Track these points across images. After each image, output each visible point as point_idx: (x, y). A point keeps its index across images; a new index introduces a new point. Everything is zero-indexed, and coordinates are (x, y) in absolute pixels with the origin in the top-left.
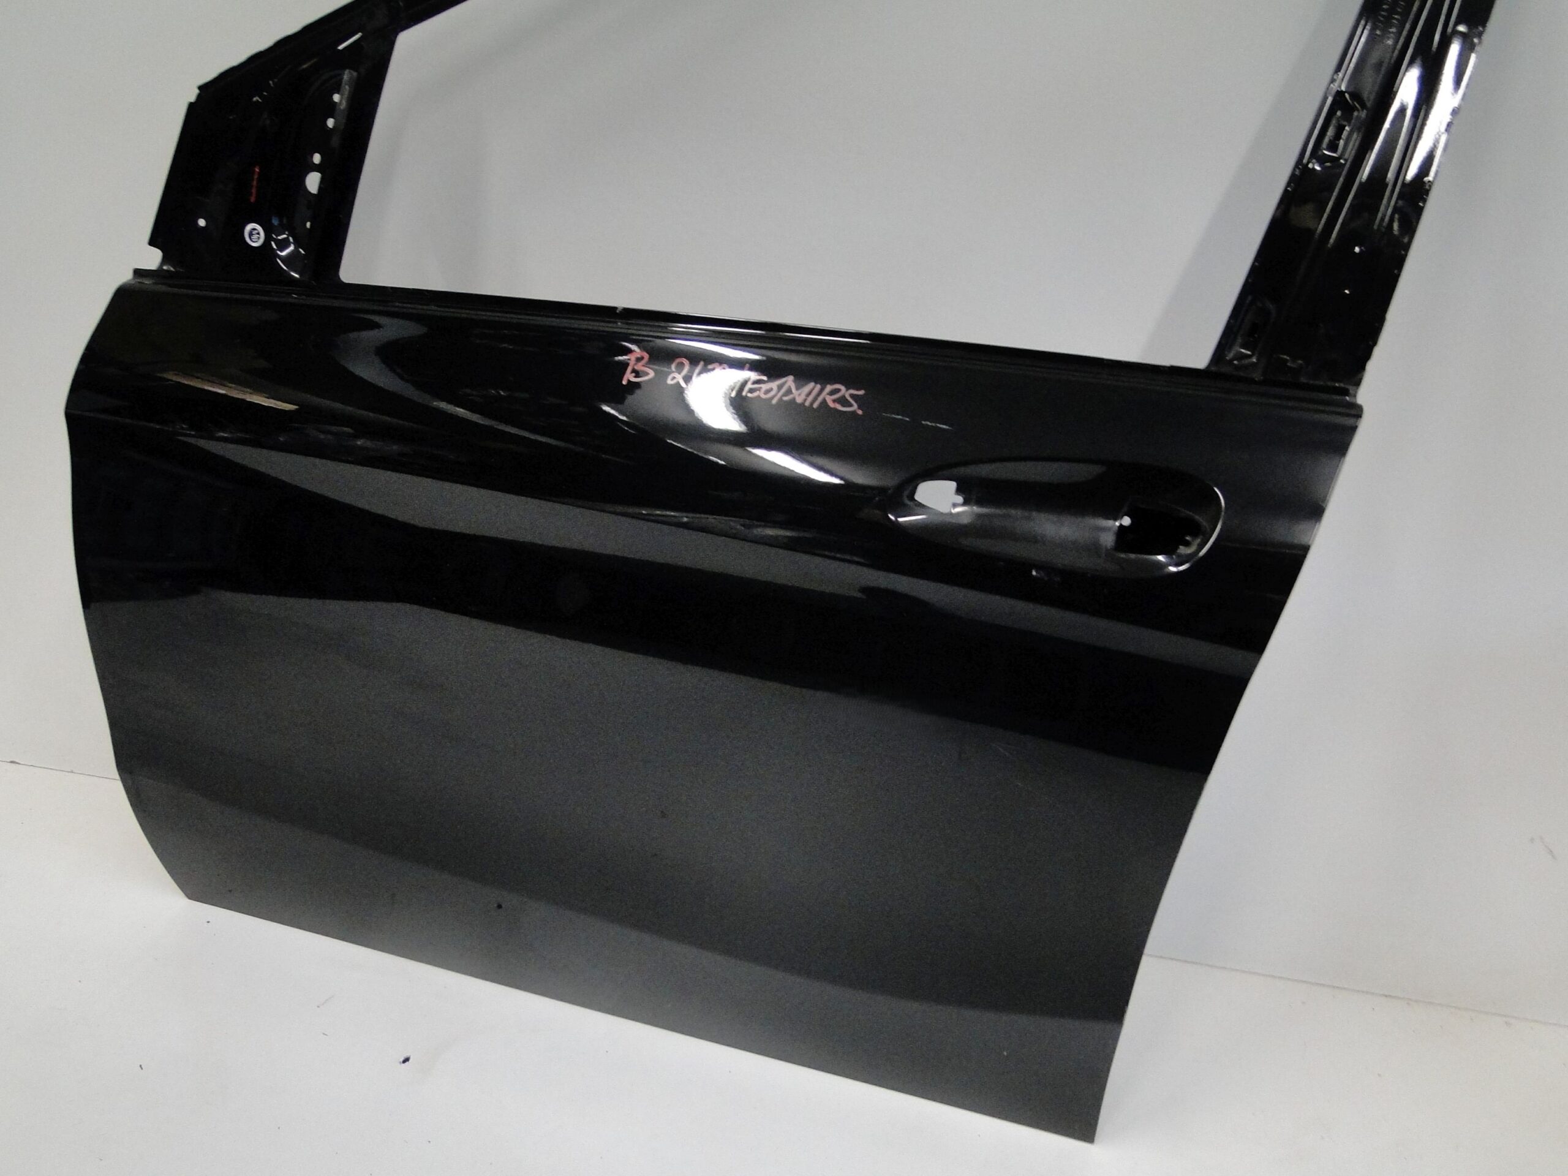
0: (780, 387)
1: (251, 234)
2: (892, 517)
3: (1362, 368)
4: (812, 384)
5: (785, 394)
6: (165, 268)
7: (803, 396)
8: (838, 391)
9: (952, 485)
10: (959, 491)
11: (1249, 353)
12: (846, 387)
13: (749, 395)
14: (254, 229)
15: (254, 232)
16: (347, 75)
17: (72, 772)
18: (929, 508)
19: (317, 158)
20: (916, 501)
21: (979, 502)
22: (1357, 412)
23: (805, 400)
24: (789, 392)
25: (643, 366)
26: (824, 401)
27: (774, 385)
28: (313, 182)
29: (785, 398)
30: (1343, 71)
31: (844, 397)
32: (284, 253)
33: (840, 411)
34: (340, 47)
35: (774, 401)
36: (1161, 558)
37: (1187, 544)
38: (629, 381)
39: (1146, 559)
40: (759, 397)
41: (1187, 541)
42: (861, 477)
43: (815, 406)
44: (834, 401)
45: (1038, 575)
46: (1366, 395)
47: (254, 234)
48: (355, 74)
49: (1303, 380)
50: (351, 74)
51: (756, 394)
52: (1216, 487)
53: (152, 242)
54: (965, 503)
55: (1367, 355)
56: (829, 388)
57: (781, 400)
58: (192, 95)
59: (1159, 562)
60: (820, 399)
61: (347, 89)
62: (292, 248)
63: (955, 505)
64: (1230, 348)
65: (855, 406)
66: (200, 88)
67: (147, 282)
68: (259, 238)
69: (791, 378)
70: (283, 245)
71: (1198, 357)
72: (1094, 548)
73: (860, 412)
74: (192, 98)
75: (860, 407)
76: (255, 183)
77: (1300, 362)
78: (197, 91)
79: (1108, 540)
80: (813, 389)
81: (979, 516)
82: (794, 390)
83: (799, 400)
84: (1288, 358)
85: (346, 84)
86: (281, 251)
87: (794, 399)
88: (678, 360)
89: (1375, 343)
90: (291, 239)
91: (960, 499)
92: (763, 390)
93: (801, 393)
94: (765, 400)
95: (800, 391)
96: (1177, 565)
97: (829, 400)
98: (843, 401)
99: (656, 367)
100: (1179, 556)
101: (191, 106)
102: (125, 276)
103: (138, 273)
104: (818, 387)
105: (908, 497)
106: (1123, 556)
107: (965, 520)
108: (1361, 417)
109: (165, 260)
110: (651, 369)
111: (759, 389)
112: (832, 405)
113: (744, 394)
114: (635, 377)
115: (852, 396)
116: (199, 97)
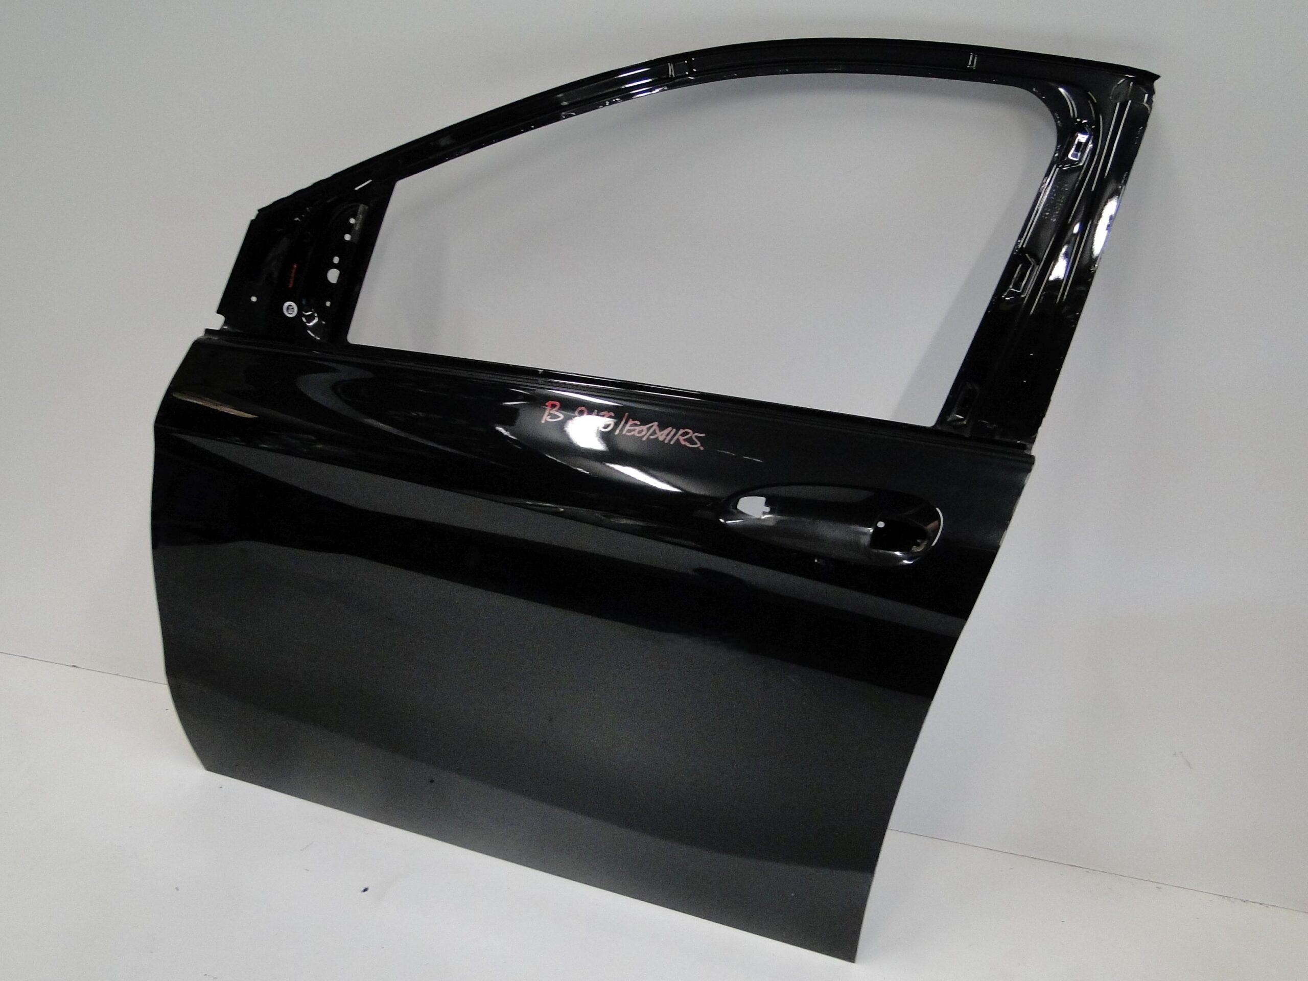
0: (649, 429)
1: (288, 309)
2: (722, 520)
3: (1036, 431)
4: (670, 429)
5: (651, 435)
6: (225, 327)
7: (664, 436)
8: (687, 433)
9: (763, 500)
10: (767, 504)
11: (961, 417)
12: (693, 431)
13: (628, 434)
14: (290, 306)
15: (291, 307)
16: (361, 208)
17: (117, 675)
18: (746, 515)
19: (336, 260)
20: (738, 510)
21: (780, 512)
22: (1030, 461)
23: (665, 439)
24: (654, 433)
25: (556, 411)
26: (678, 440)
27: (645, 428)
28: (333, 276)
29: (652, 437)
30: (1023, 239)
31: (691, 437)
32: (311, 324)
33: (690, 447)
34: (357, 189)
35: (644, 439)
36: (898, 553)
37: (918, 545)
38: (546, 421)
39: (890, 554)
40: (633, 436)
41: (918, 543)
42: (694, 488)
43: (672, 443)
44: (685, 440)
45: (819, 562)
46: (1037, 450)
47: (290, 309)
48: (367, 208)
49: (997, 438)
50: (364, 207)
51: (633, 433)
52: (938, 507)
53: (220, 311)
54: (770, 513)
55: (1039, 424)
56: (681, 431)
57: (648, 438)
58: (253, 215)
59: (897, 556)
60: (675, 438)
61: (361, 217)
62: (316, 320)
63: (764, 513)
64: (949, 415)
65: (699, 445)
66: (259, 210)
67: (216, 338)
68: (293, 311)
69: (656, 423)
70: (310, 318)
71: (929, 420)
72: (856, 546)
73: (702, 449)
74: (253, 217)
75: (702, 445)
76: (293, 275)
77: (995, 425)
78: (258, 212)
79: (865, 540)
80: (670, 432)
81: (780, 521)
82: (658, 431)
83: (661, 439)
84: (987, 423)
85: (361, 214)
86: (309, 323)
87: (657, 438)
88: (580, 409)
89: (1044, 416)
90: (316, 315)
91: (768, 509)
92: (637, 431)
93: (663, 434)
94: (639, 437)
95: (661, 433)
96: (909, 560)
97: (682, 438)
98: (690, 440)
99: (566, 413)
100: (913, 553)
101: (253, 222)
102: (199, 334)
103: (208, 331)
104: (674, 430)
105: (733, 506)
106: (875, 551)
107: (771, 523)
108: (1033, 464)
109: (226, 323)
110: (562, 414)
111: (634, 430)
112: (683, 443)
113: (624, 432)
114: (550, 418)
115: (696, 437)
116: (258, 216)
